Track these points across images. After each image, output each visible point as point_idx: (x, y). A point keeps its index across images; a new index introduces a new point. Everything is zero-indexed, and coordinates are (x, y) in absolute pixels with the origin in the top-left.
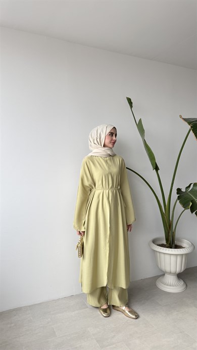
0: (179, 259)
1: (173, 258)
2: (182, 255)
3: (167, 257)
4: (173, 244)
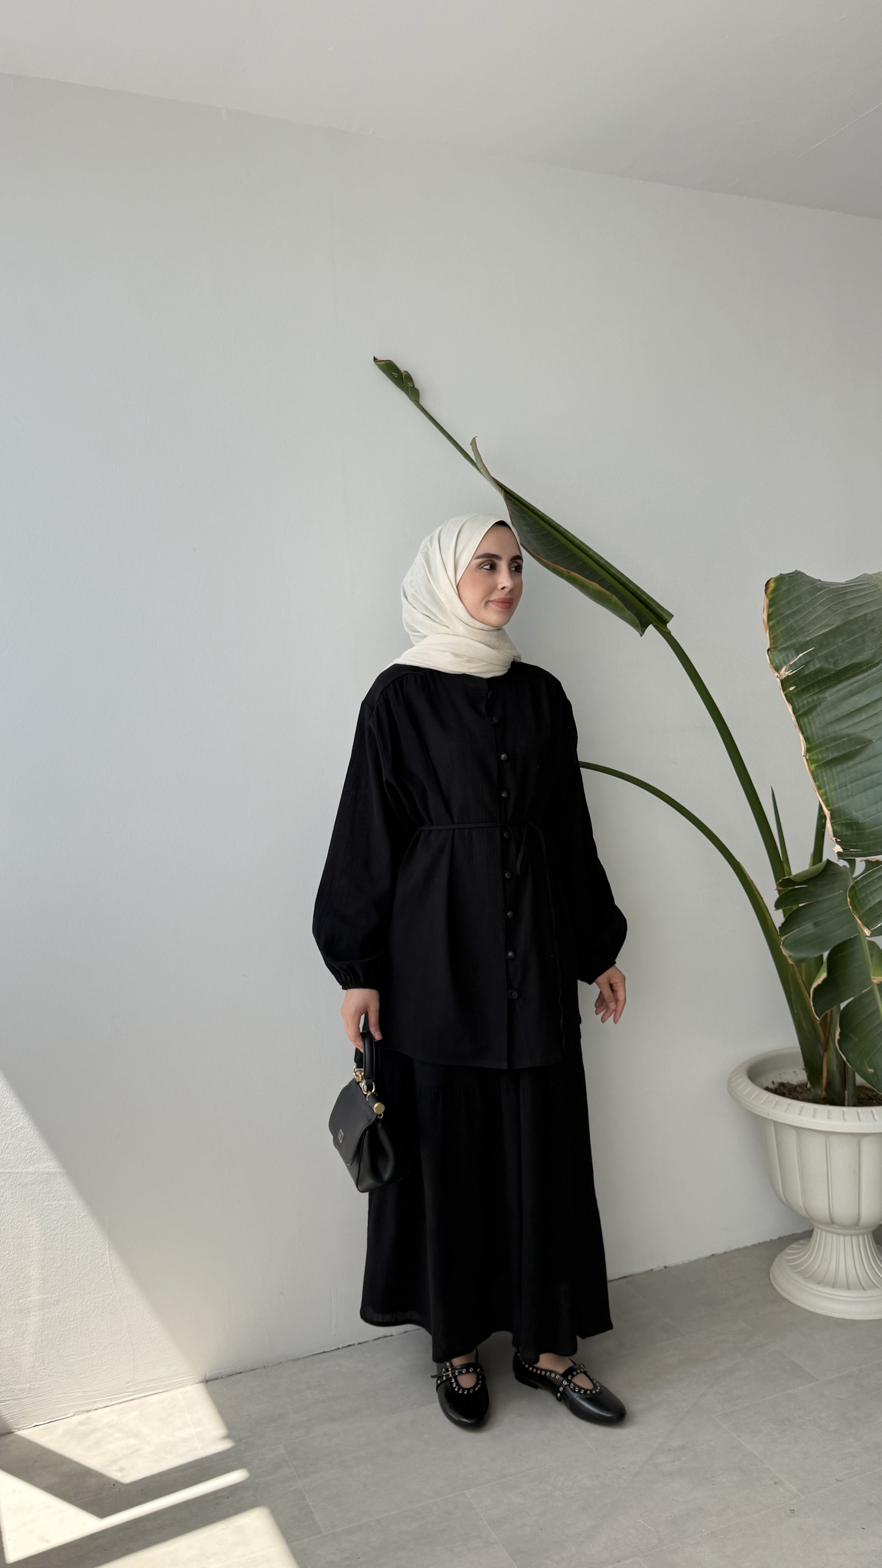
0: (870, 1154)
3: (814, 1146)
4: (844, 1085)
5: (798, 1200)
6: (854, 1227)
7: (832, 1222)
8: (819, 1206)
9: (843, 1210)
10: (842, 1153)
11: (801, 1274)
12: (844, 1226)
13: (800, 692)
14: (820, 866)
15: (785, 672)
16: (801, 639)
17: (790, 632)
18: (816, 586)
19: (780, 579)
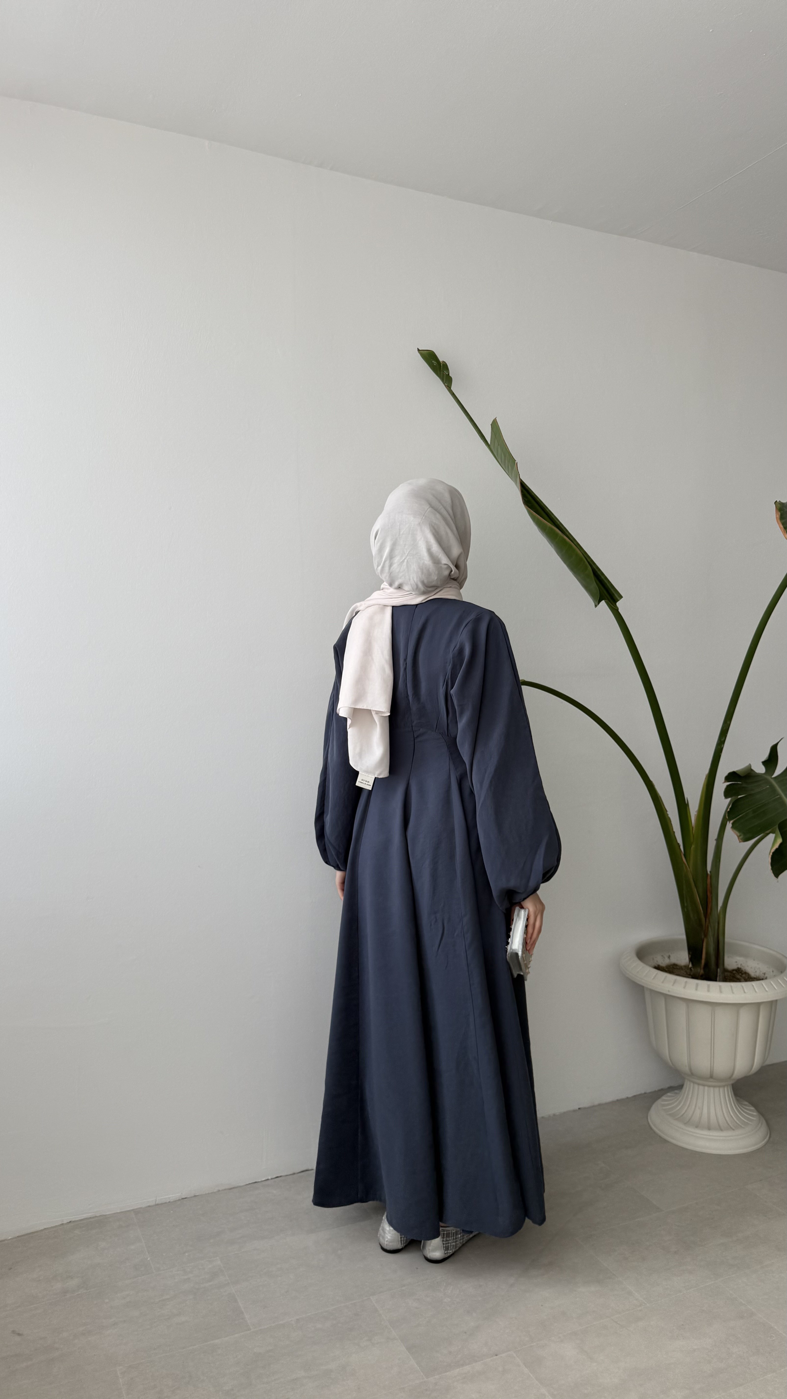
0: (745, 1018)
1: (724, 1020)
2: (758, 1005)
3: (702, 1015)
4: (717, 963)
5: (681, 1061)
6: (725, 1080)
7: (711, 1077)
8: (702, 1063)
9: (722, 1067)
11: (678, 1119)
12: (717, 1080)
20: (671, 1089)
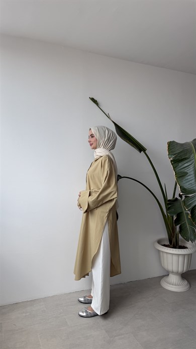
4: (177, 245)
5: (166, 267)
6: (177, 273)
7: (173, 272)
8: (170, 268)
9: (175, 269)
10: (175, 258)
11: (166, 282)
12: (175, 273)
13: (174, 163)
14: (174, 199)
15: (171, 159)
16: (175, 153)
17: (172, 152)
18: (177, 143)
19: (170, 142)
20: (166, 276)
